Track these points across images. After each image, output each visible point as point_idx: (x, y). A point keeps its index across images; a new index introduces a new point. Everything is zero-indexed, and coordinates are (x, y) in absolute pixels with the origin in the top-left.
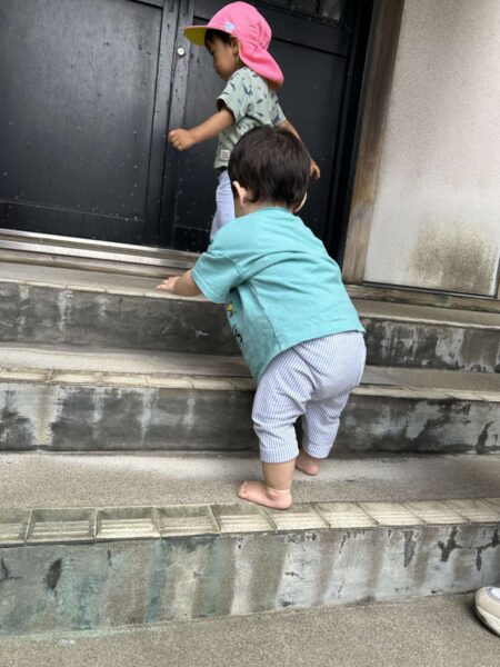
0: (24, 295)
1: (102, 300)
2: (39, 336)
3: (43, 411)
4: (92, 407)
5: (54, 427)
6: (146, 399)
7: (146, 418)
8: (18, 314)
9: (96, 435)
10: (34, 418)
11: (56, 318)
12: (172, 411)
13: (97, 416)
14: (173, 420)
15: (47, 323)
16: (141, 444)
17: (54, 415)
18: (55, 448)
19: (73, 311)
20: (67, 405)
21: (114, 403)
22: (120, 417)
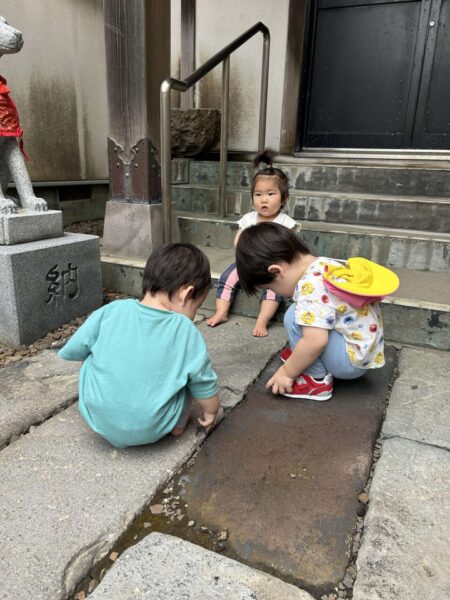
0: (324, 171)
1: (354, 171)
2: (329, 188)
3: (323, 208)
4: (339, 206)
5: (326, 213)
6: (359, 204)
7: (359, 211)
8: (321, 178)
9: (341, 217)
10: (320, 210)
11: (335, 180)
12: (370, 209)
13: (341, 210)
14: (370, 213)
15: (332, 182)
16: (357, 221)
17: (327, 209)
18: (326, 221)
19: (342, 176)
20: (331, 205)
21: (347, 205)
22: (349, 211)
